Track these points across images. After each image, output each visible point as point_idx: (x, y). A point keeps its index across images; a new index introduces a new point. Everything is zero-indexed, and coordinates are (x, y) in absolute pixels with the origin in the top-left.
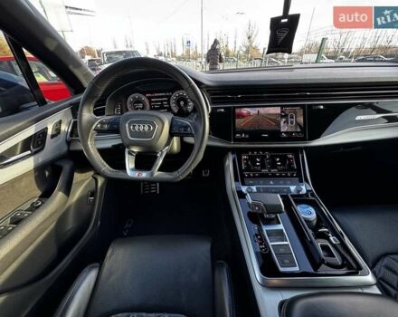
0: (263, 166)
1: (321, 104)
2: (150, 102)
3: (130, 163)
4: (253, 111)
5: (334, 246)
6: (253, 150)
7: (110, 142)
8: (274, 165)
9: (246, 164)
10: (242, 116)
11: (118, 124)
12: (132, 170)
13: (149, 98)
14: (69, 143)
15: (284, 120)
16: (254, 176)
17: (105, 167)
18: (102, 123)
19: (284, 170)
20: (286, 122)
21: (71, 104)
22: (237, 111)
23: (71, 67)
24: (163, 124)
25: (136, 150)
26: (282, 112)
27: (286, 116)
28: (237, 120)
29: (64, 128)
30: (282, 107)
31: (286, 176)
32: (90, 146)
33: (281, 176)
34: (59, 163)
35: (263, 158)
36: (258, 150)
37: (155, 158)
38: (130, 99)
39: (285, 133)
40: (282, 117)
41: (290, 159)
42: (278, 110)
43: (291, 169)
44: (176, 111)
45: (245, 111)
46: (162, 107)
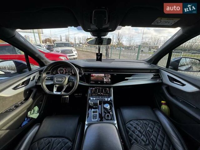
0: (99, 92)
1: (115, 74)
2: (65, 70)
3: (55, 89)
4: (96, 75)
5: (110, 115)
6: (96, 87)
7: (50, 83)
8: (102, 92)
9: (94, 91)
10: (93, 76)
11: (53, 78)
12: (55, 91)
13: (65, 69)
14: (36, 82)
15: (105, 78)
16: (96, 95)
17: (47, 90)
18: (48, 77)
19: (104, 93)
20: (106, 78)
21: (39, 70)
22: (92, 74)
23: (41, 60)
24: (66, 79)
25: (57, 86)
26: (105, 75)
27: (106, 77)
28: (91, 77)
29: (36, 78)
30: (105, 74)
31: (105, 95)
32: (43, 84)
33: (104, 95)
34: (32, 89)
35: (99, 89)
36: (98, 87)
37: (63, 88)
38: (59, 69)
39: (105, 82)
40: (105, 77)
41: (107, 90)
42: (103, 75)
43: (107, 93)
44: (73, 73)
45: (94, 75)
46: (69, 72)
